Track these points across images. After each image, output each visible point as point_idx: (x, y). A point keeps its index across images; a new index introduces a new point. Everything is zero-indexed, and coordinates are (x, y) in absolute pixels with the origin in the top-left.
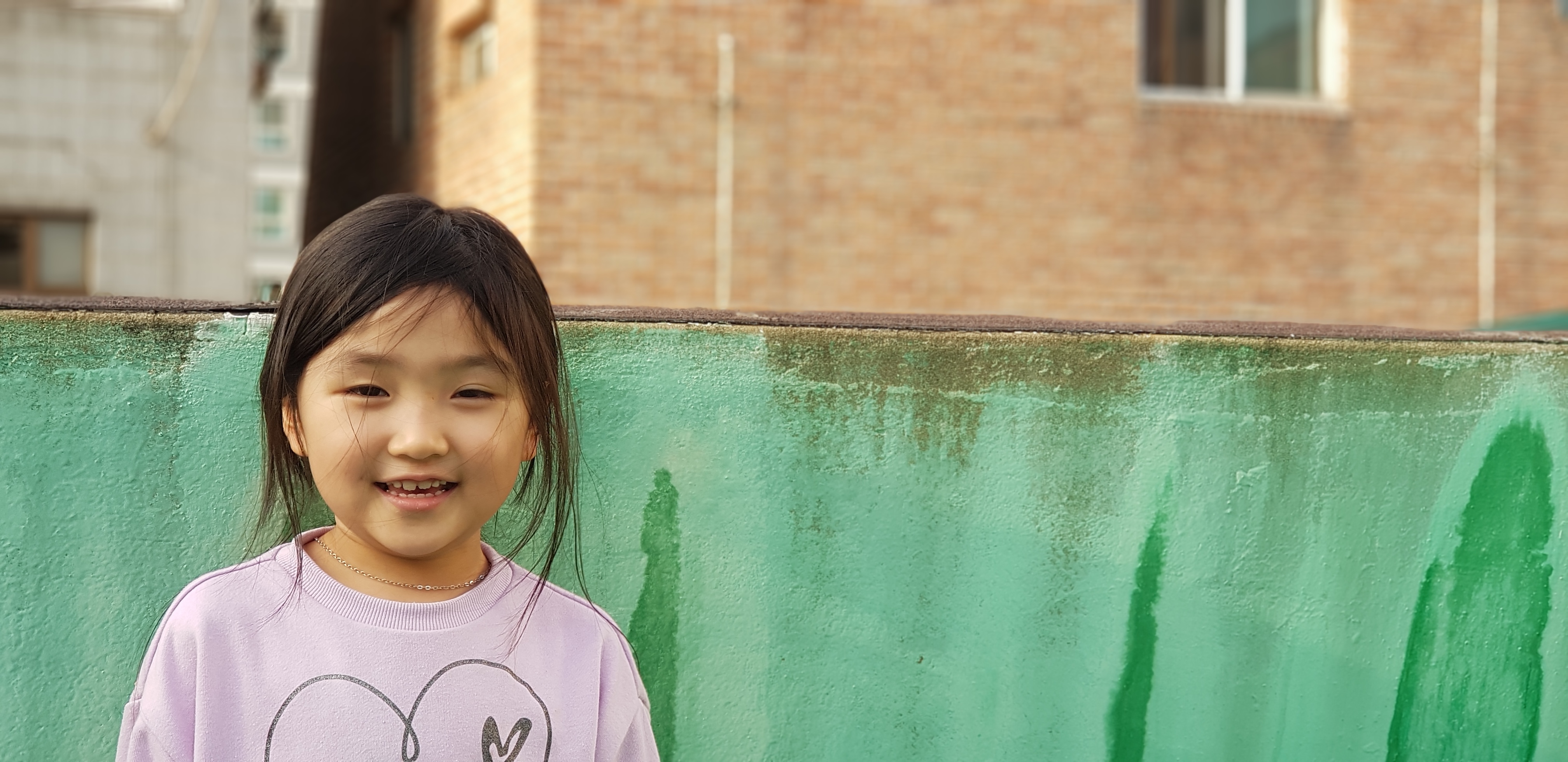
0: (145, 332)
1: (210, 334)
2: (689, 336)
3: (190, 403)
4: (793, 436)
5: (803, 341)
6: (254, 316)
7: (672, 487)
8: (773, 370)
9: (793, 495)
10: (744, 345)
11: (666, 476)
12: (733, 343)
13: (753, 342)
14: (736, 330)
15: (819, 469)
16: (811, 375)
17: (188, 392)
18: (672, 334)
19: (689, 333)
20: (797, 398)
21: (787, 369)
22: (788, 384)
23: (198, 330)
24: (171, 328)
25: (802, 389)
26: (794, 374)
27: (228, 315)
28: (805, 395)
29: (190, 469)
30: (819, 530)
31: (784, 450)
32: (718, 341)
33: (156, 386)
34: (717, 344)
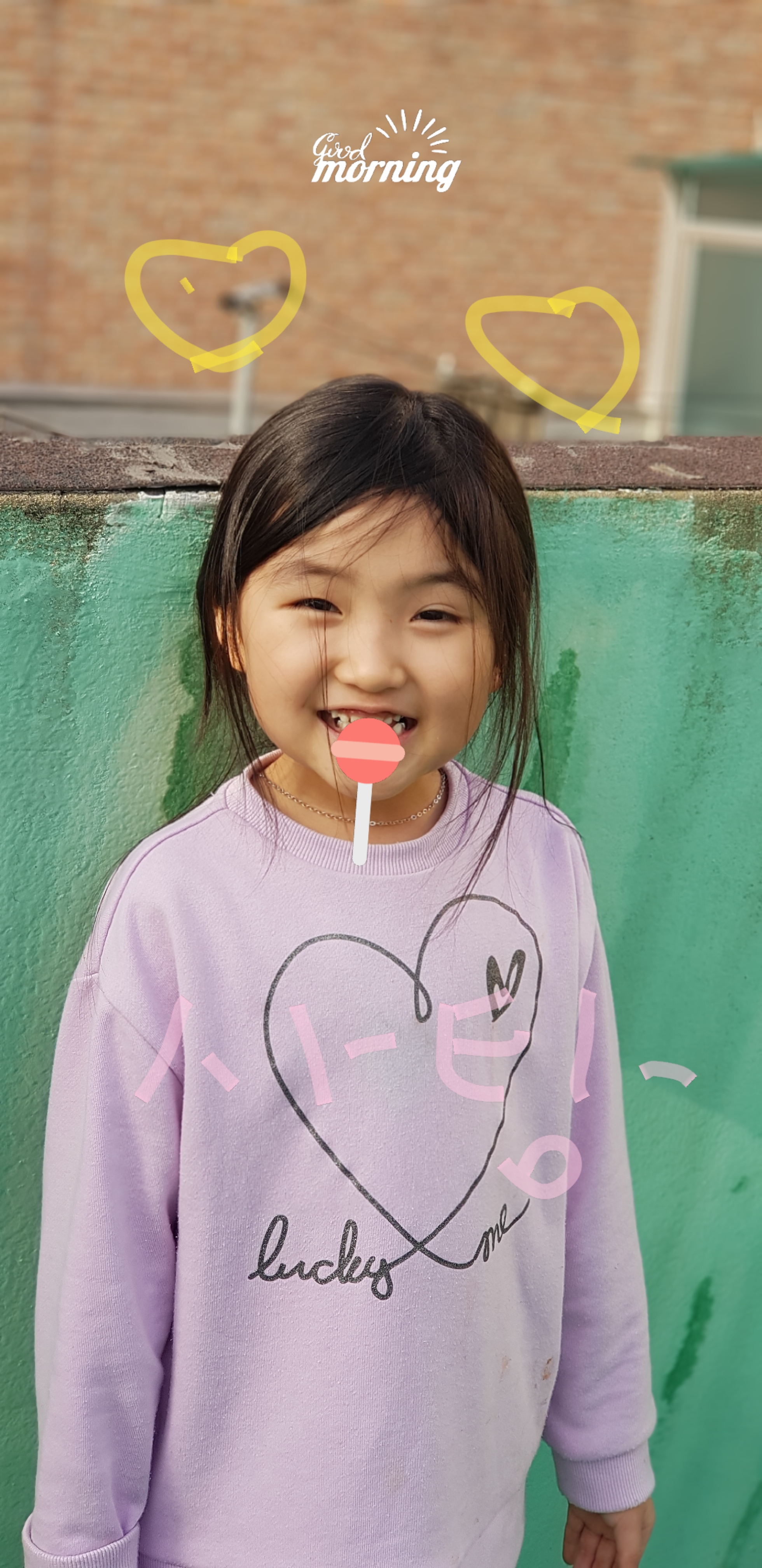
0: (49, 517)
1: (121, 519)
2: (619, 504)
3: (93, 597)
4: (703, 609)
5: (730, 505)
6: (171, 496)
7: (576, 668)
8: (696, 540)
9: (692, 671)
10: (672, 513)
11: (571, 657)
12: (661, 511)
13: (681, 510)
14: (666, 497)
15: (721, 642)
16: (732, 543)
17: (92, 585)
18: (601, 503)
19: (619, 501)
20: (713, 568)
21: (709, 537)
22: (708, 554)
23: (108, 513)
24: (79, 512)
25: (721, 559)
26: (715, 543)
27: (142, 495)
28: (722, 565)
29: (86, 671)
30: (710, 706)
31: (692, 625)
32: (646, 509)
33: (58, 579)
34: (644, 513)
